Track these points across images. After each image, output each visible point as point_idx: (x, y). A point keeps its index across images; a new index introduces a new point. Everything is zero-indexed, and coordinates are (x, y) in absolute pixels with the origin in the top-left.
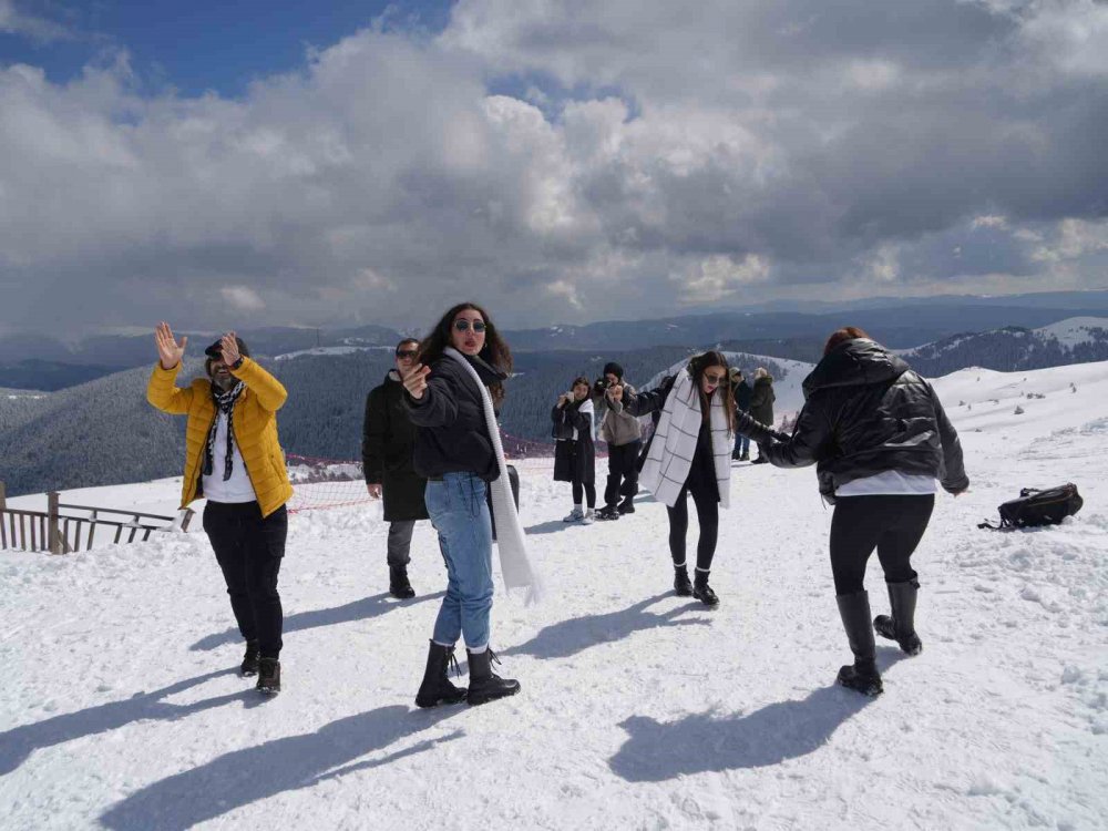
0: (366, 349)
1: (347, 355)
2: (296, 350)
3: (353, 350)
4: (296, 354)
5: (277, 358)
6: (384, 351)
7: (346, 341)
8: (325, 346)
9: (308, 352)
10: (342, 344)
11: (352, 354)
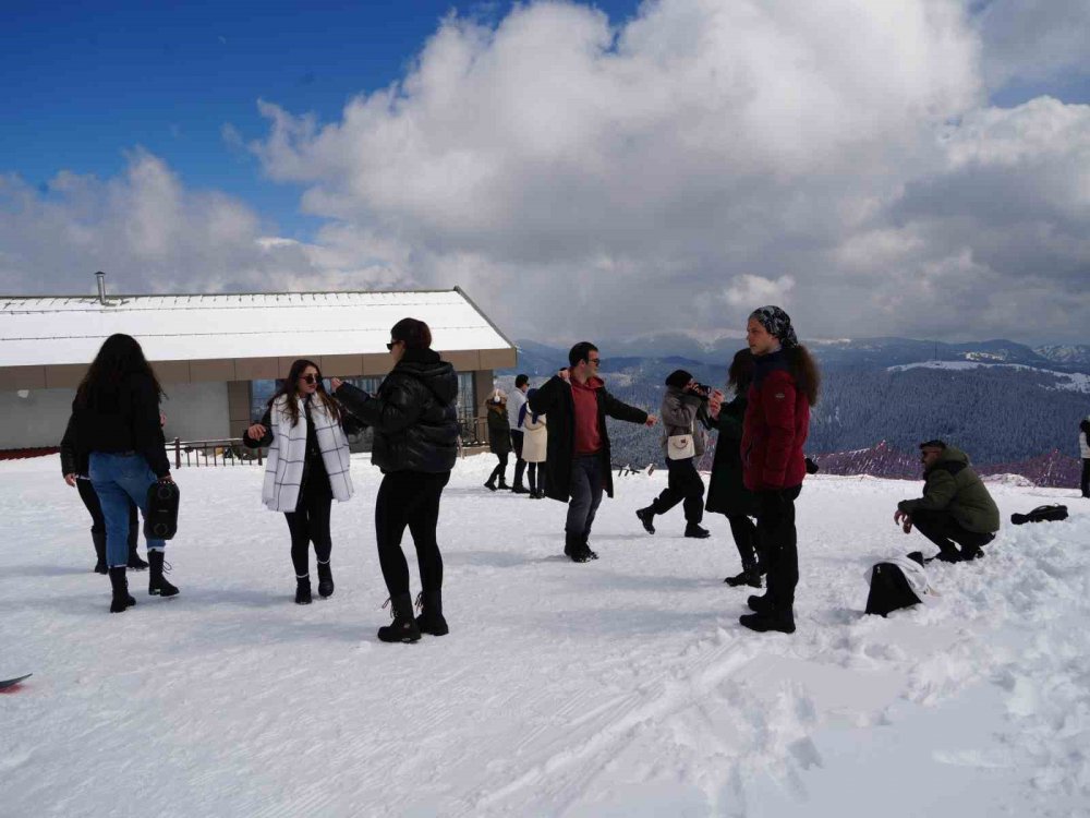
0: (989, 366)
1: (965, 370)
2: (910, 362)
3: (975, 365)
4: (910, 366)
5: (890, 369)
6: (1012, 369)
7: (968, 356)
8: (943, 360)
9: (922, 365)
10: (963, 359)
11: (972, 370)
